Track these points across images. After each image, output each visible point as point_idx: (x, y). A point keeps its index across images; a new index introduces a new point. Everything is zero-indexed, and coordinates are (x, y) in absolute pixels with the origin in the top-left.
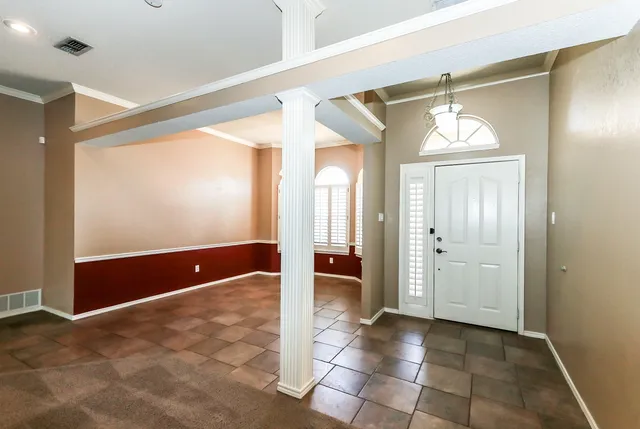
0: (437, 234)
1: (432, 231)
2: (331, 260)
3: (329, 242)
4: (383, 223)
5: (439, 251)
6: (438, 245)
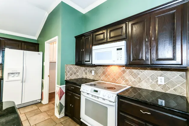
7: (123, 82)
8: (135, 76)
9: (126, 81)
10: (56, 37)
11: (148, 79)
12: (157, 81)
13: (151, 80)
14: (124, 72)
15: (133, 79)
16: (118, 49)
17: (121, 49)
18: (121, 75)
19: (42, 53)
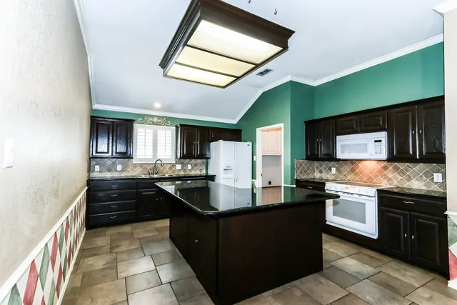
7: (385, 181)
8: (402, 173)
9: (390, 179)
10: (282, 125)
11: (421, 177)
12: (433, 179)
13: (424, 178)
14: (385, 168)
15: (400, 178)
16: (375, 141)
17: (381, 141)
18: (380, 172)
19: (251, 144)
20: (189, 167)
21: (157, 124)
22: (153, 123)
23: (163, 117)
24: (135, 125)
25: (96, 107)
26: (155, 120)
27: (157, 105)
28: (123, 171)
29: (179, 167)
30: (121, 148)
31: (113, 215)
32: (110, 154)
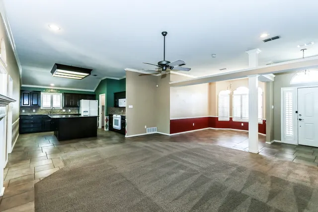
0: (299, 113)
1: (297, 112)
2: (242, 124)
3: (241, 117)
4: (273, 109)
5: (300, 120)
6: (300, 117)
10: (105, 94)
19: (97, 101)
20: (70, 111)
21: (53, 92)
22: (51, 92)
23: (56, 89)
24: (42, 93)
25: (23, 86)
26: (52, 90)
27: (52, 85)
28: (36, 112)
29: (64, 111)
30: (35, 103)
31: (32, 130)
32: (30, 105)
